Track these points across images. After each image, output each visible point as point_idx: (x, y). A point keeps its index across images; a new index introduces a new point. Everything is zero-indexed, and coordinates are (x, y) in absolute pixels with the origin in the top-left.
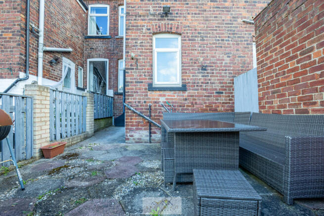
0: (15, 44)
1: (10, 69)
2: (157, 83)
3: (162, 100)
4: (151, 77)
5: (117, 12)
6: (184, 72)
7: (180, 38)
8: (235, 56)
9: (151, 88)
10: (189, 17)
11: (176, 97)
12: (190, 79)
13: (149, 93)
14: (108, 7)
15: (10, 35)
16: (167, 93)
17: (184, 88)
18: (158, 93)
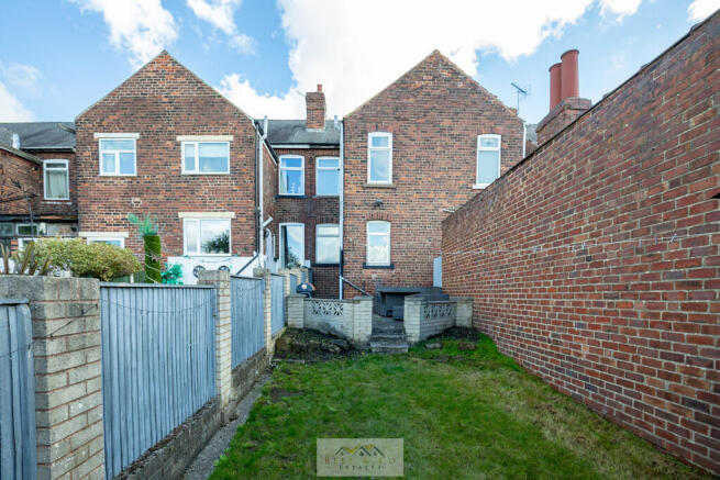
0: (249, 227)
1: (245, 249)
2: (370, 262)
3: (374, 276)
4: (365, 256)
5: (314, 165)
6: (392, 253)
7: (389, 224)
8: (435, 240)
9: (365, 266)
10: (398, 207)
11: (385, 273)
12: (398, 258)
13: (363, 271)
14: (303, 158)
15: (245, 219)
16: (378, 271)
17: (392, 267)
18: (370, 270)
